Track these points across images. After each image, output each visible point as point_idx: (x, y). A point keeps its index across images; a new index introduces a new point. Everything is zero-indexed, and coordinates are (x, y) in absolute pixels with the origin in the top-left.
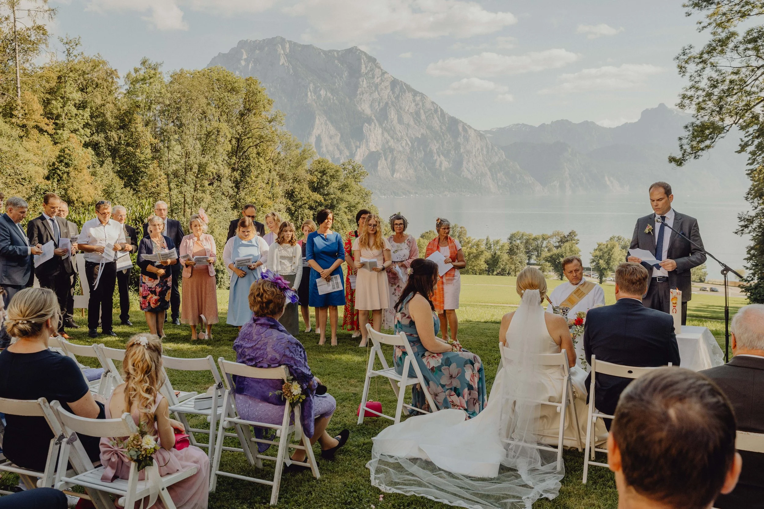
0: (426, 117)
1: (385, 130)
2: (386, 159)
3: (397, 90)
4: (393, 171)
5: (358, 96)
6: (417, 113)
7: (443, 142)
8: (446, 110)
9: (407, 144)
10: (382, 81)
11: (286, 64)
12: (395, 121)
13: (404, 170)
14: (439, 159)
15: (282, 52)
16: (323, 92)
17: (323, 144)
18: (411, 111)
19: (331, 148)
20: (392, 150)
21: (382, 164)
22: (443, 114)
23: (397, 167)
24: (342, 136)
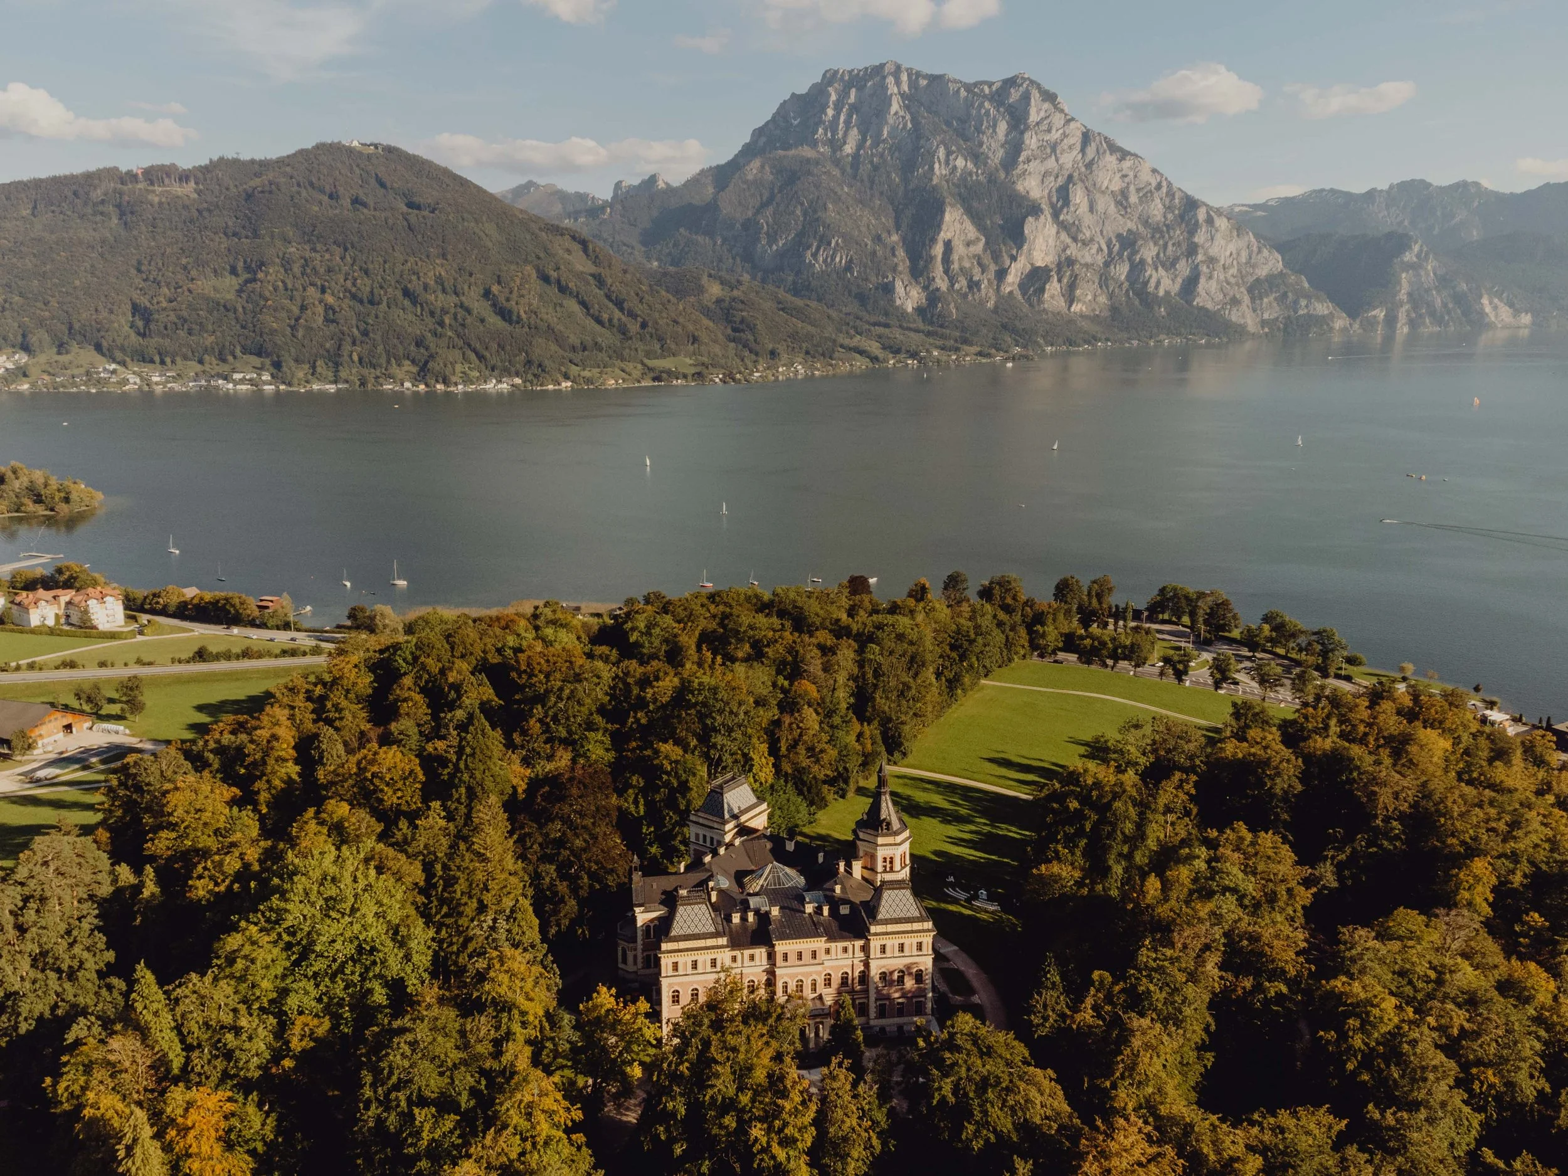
0: (1140, 198)
1: (1063, 226)
2: (1059, 281)
3: (1091, 152)
4: (1071, 301)
5: (1021, 167)
6: (1124, 193)
7: (1165, 246)
8: (1176, 185)
9: (1100, 249)
10: (1065, 136)
11: (901, 113)
12: (1084, 208)
13: (1090, 297)
14: (1155, 276)
15: (896, 90)
16: (960, 163)
17: (955, 257)
18: (1112, 188)
19: (967, 264)
20: (1071, 262)
21: (1054, 288)
22: (1171, 194)
23: (1078, 292)
24: (987, 243)
